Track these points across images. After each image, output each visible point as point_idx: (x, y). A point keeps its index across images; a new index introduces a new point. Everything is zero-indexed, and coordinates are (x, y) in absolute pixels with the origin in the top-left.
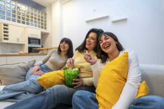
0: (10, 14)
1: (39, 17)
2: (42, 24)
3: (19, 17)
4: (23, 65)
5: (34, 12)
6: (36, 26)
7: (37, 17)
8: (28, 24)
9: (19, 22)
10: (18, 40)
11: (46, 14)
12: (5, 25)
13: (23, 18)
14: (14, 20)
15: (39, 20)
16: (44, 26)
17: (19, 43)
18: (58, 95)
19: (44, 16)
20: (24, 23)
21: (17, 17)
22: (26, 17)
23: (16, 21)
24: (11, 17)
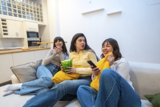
0: (6, 8)
1: (34, 9)
2: (38, 16)
3: (15, 11)
4: (33, 65)
5: (29, 4)
6: (32, 19)
7: (33, 10)
8: (24, 17)
9: (15, 15)
10: (17, 34)
11: (41, 6)
12: (3, 20)
13: (19, 11)
14: (10, 14)
15: (35, 12)
16: (40, 18)
17: (18, 37)
18: (65, 89)
19: (39, 7)
20: (20, 16)
21: (13, 10)
22: (22, 10)
23: (13, 14)
24: (7, 11)
